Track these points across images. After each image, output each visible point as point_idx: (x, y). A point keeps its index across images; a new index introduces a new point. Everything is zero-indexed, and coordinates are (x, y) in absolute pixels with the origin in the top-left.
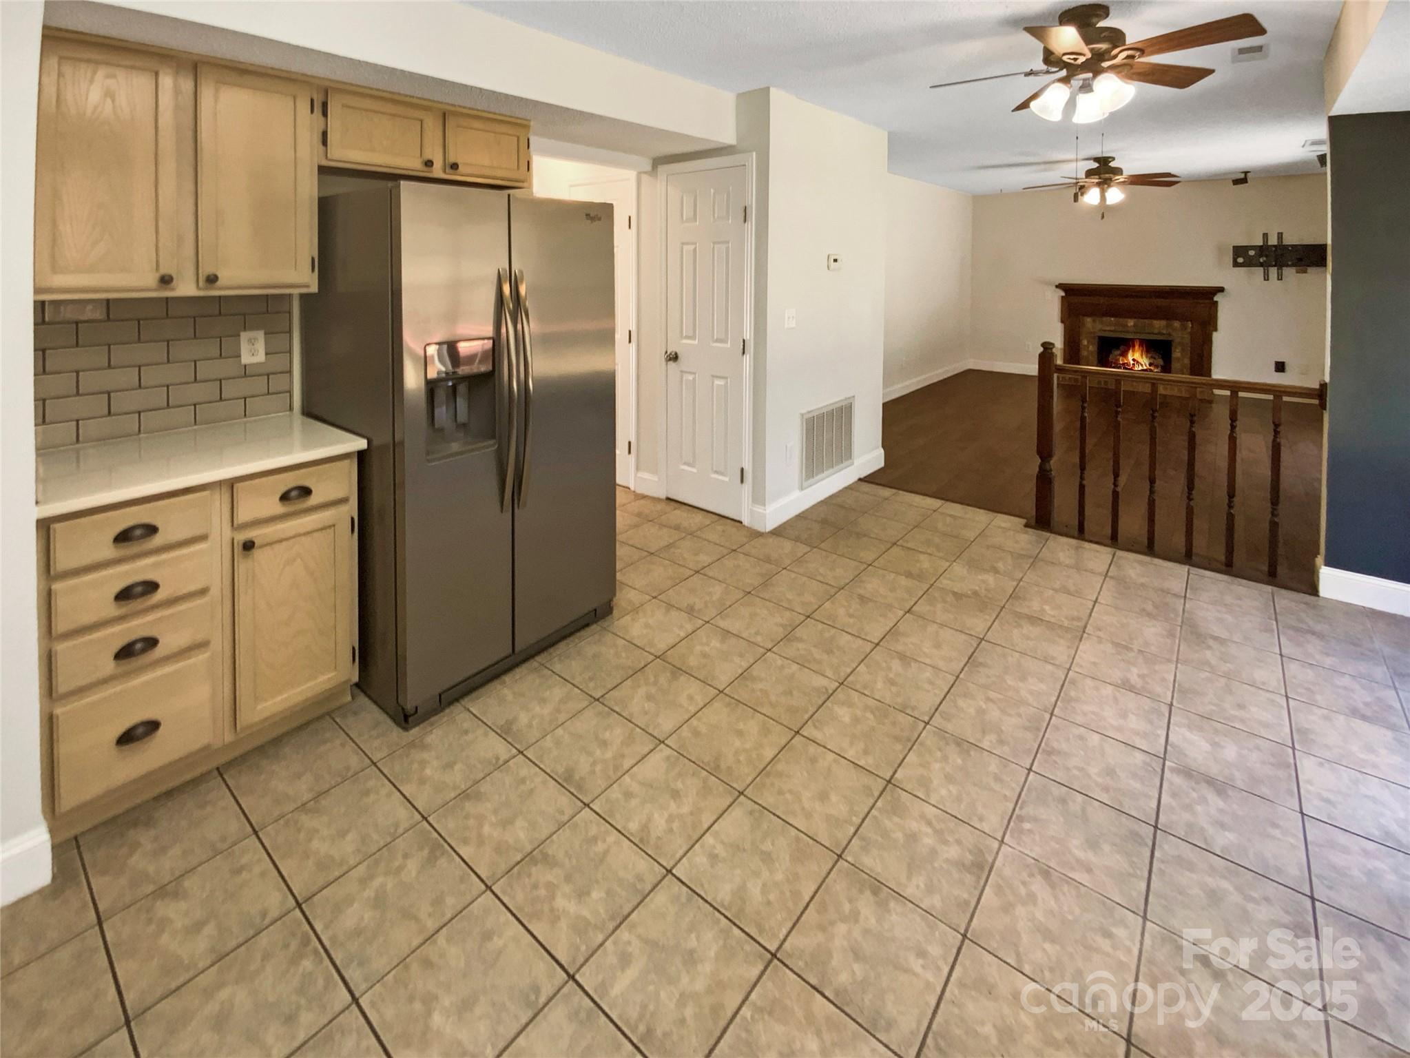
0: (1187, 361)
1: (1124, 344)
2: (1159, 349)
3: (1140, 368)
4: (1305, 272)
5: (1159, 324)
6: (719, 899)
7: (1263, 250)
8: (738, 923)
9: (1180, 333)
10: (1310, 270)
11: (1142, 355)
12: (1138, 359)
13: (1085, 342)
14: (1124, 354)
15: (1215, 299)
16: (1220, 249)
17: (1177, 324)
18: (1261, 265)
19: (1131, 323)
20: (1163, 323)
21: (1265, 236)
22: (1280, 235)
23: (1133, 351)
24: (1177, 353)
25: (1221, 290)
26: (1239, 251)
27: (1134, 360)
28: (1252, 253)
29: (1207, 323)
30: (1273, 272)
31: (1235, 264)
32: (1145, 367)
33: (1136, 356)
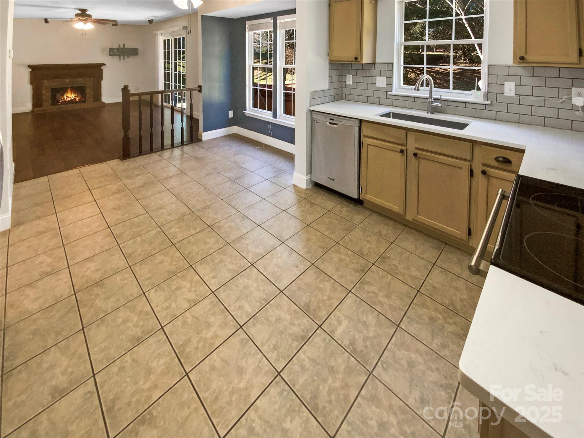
0: (92, 93)
1: (64, 91)
2: (80, 90)
3: (70, 99)
4: (129, 57)
5: (80, 80)
6: (230, 277)
7: (118, 49)
8: (239, 273)
9: (88, 82)
10: (131, 57)
11: (71, 94)
12: (70, 96)
13: (44, 92)
14: (63, 95)
15: (102, 68)
16: (103, 50)
17: (87, 79)
18: (118, 55)
19: (67, 80)
20: (82, 79)
21: (119, 45)
22: (124, 45)
23: (67, 93)
24: (88, 91)
25: (104, 65)
26: (111, 50)
27: (67, 97)
28: (115, 51)
29: (99, 77)
30: (122, 57)
31: (110, 55)
32: (72, 98)
33: (69, 95)
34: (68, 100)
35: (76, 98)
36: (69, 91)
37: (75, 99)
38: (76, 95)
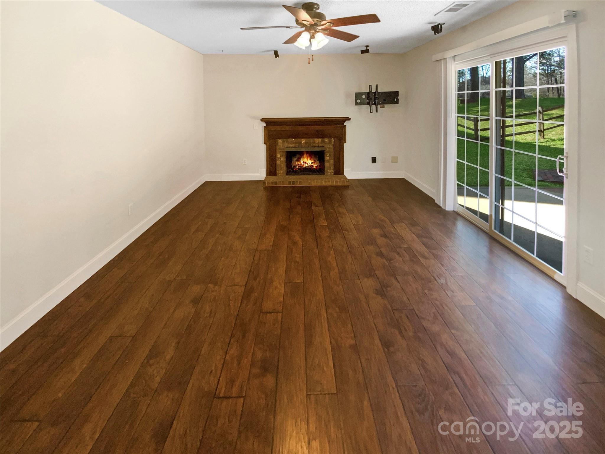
0: (332, 161)
1: (299, 155)
2: (317, 155)
3: (307, 165)
4: (384, 107)
5: (318, 141)
7: (369, 94)
9: (328, 145)
10: (387, 106)
11: (308, 159)
12: (306, 162)
13: (279, 156)
14: (300, 159)
15: (345, 124)
17: (326, 140)
18: (368, 104)
19: (304, 141)
20: (320, 140)
21: (370, 86)
22: (377, 87)
23: (303, 158)
24: (327, 158)
25: (348, 119)
26: (358, 95)
27: (303, 162)
28: (364, 97)
29: (341, 139)
30: (374, 107)
31: (357, 104)
32: (309, 165)
33: (305, 160)
34: (305, 166)
35: (313, 164)
36: (305, 156)
37: (313, 166)
38: (313, 161)
